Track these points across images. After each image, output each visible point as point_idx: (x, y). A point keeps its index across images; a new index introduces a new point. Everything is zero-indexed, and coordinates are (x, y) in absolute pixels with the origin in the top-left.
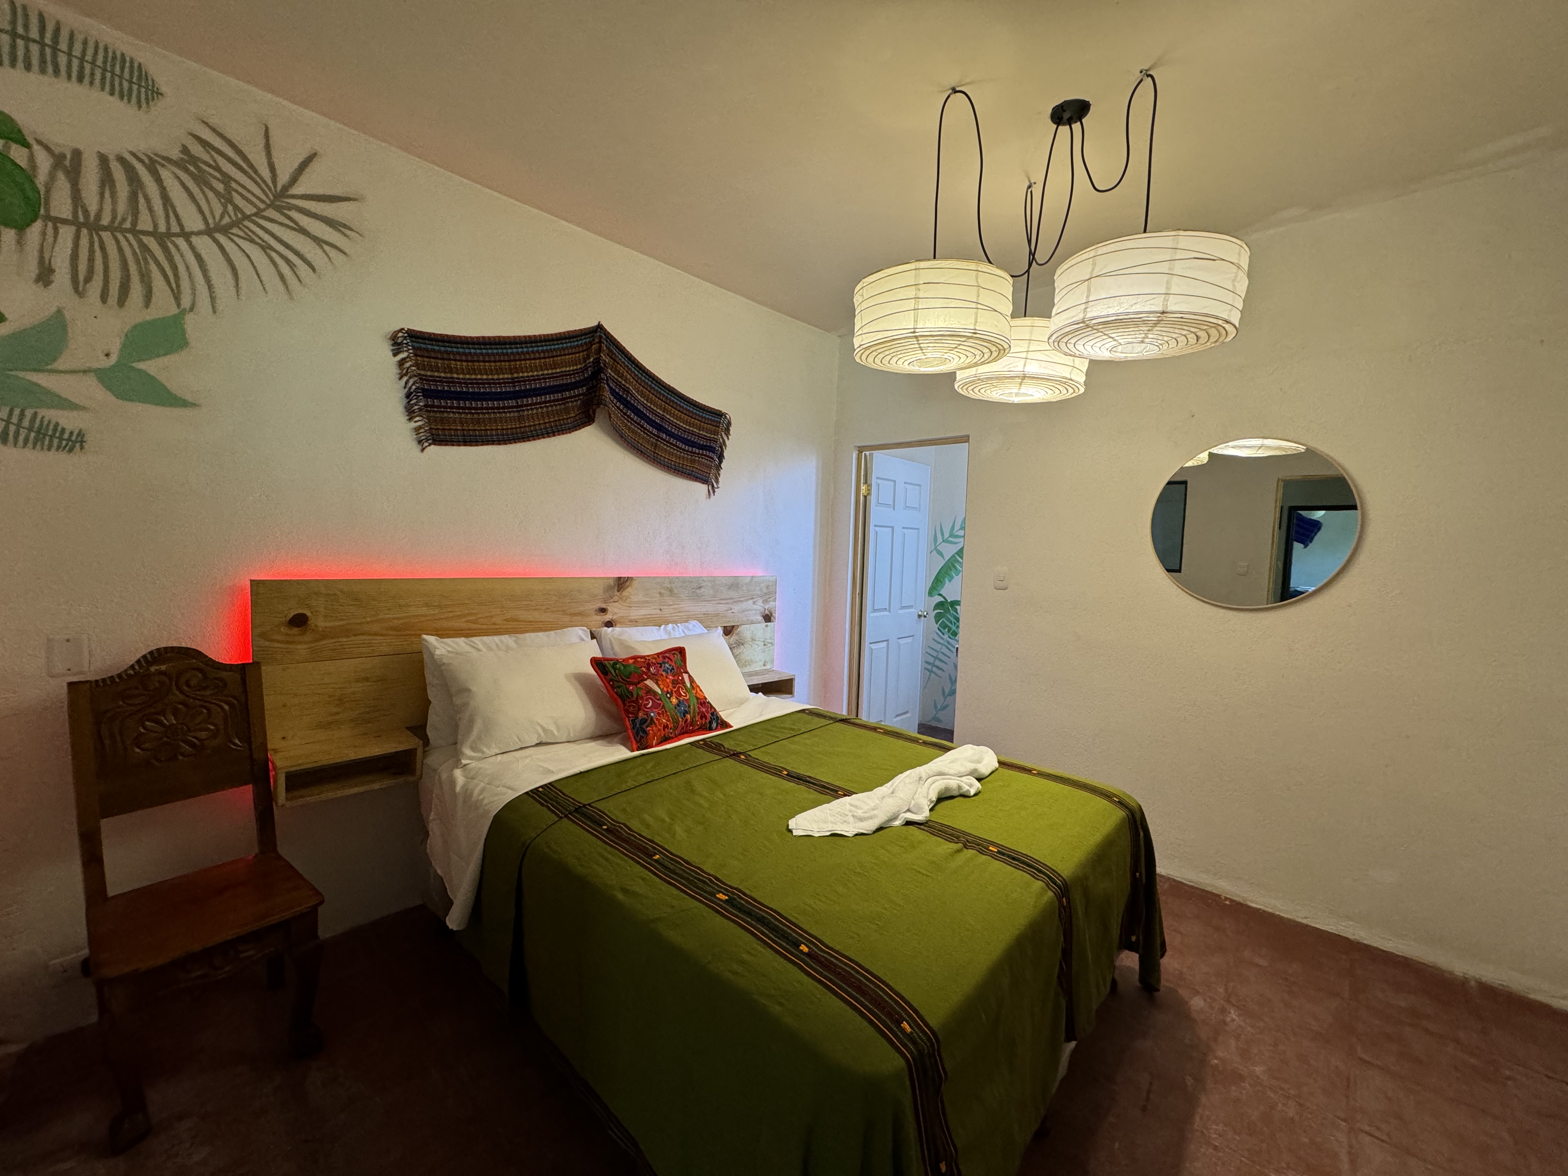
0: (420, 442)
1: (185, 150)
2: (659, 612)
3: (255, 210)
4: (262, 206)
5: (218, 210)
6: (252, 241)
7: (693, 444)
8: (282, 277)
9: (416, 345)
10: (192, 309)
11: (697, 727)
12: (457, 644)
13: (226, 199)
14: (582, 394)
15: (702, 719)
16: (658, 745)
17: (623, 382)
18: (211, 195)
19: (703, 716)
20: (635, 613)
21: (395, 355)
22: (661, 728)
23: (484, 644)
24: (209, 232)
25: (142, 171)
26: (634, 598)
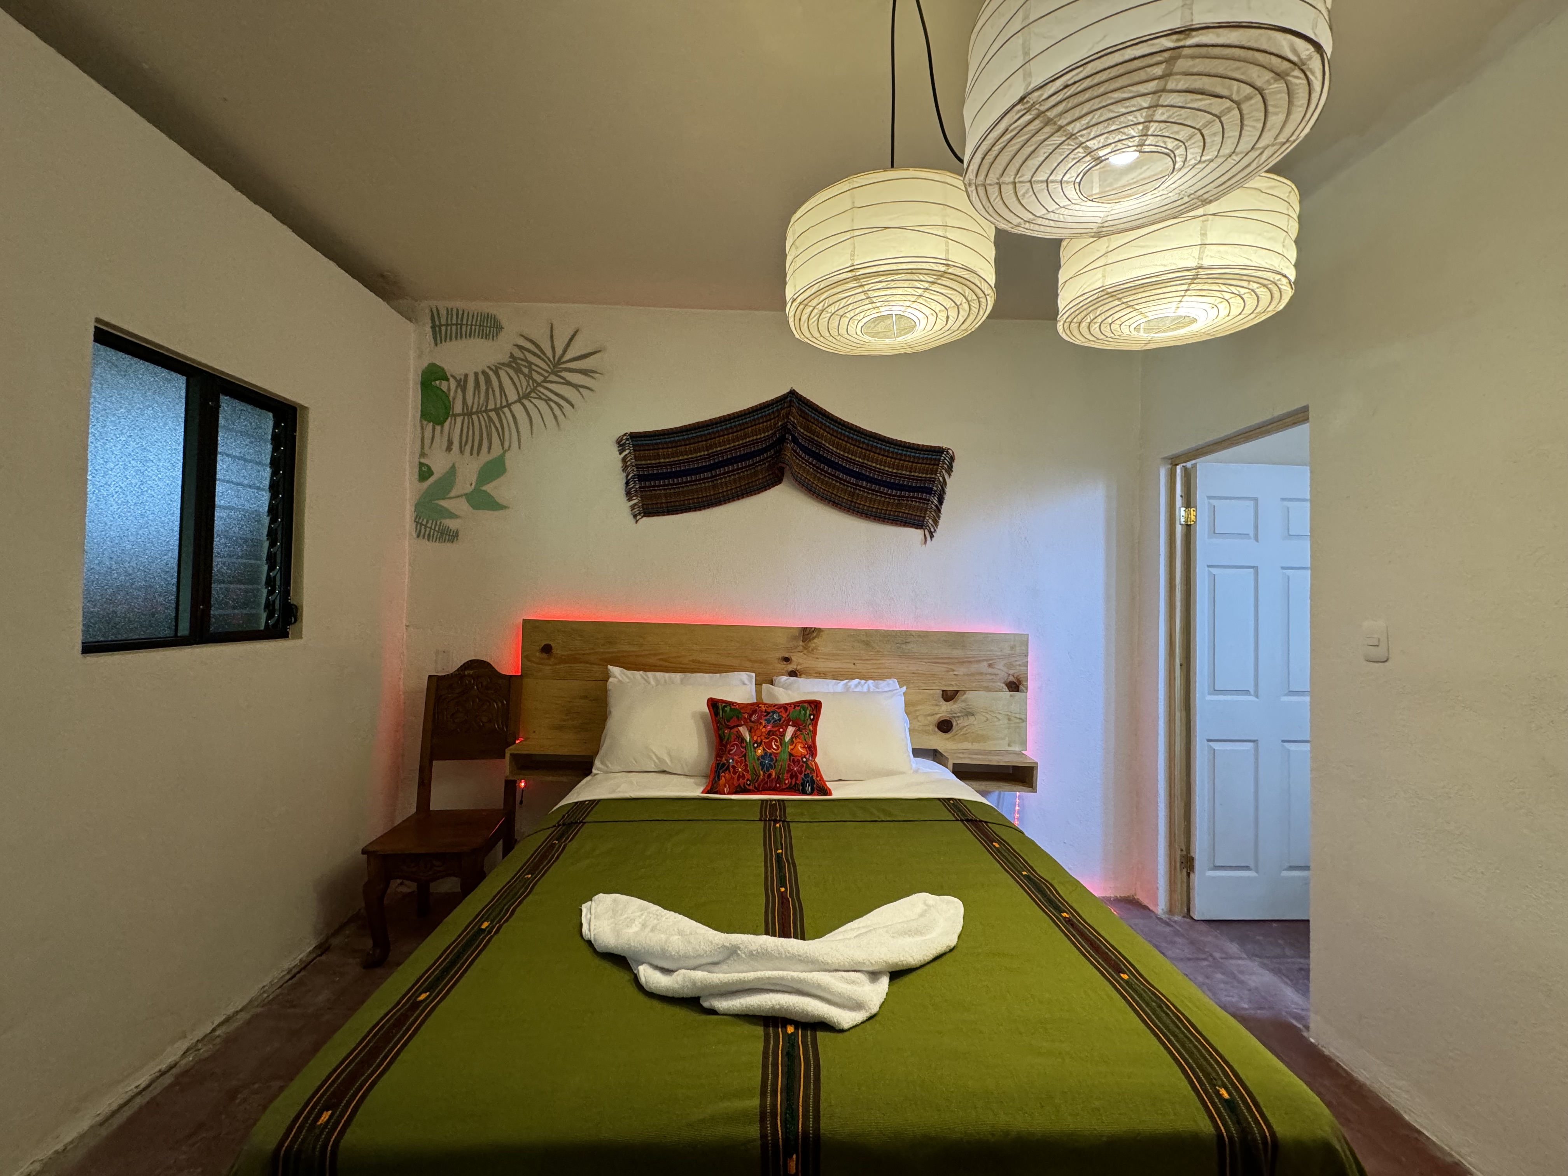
0: (635, 516)
1: (512, 356)
2: (852, 666)
3: (542, 378)
4: (546, 375)
5: (525, 383)
6: (540, 398)
8: (555, 417)
10: (509, 450)
13: (529, 377)
14: (771, 457)
15: (792, 779)
16: (729, 793)
18: (521, 376)
19: (793, 776)
20: (821, 665)
21: (620, 454)
22: (736, 777)
24: (519, 401)
25: (491, 373)
26: (822, 649)
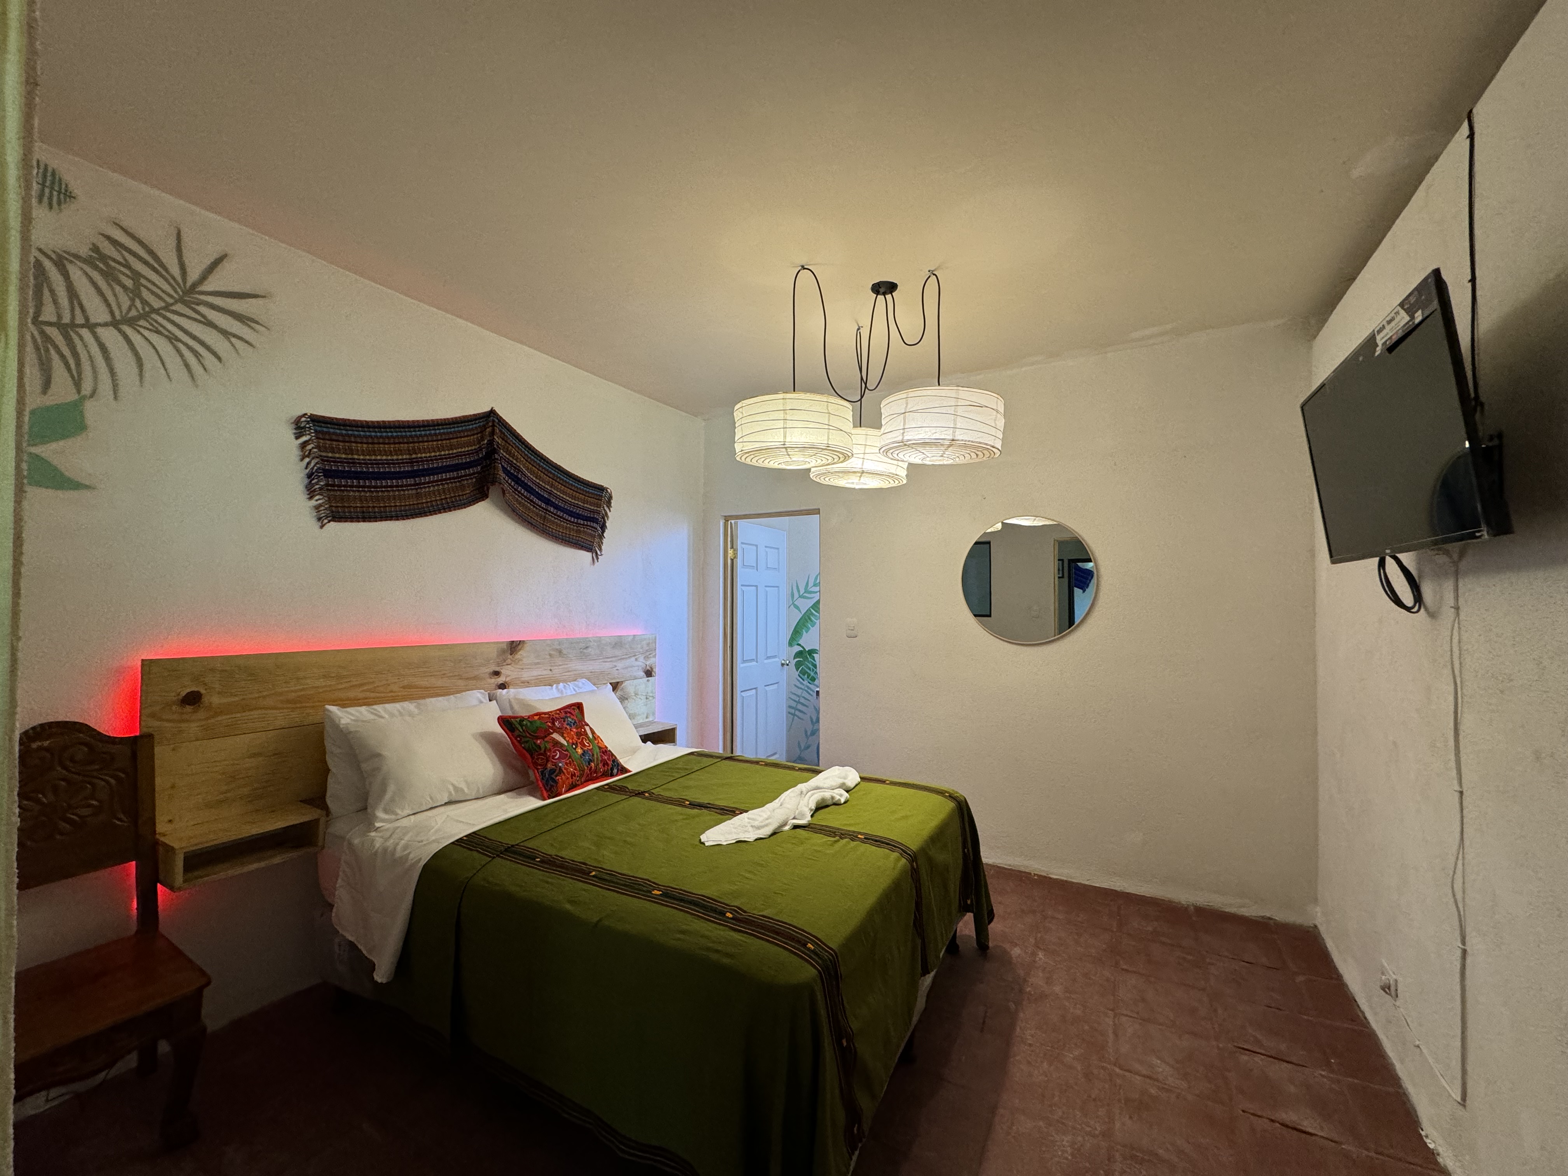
0: (319, 519)
1: (95, 249)
2: (550, 672)
3: (163, 304)
4: (170, 301)
5: (125, 302)
6: (158, 332)
7: (578, 516)
8: (187, 366)
9: (318, 429)
10: (92, 396)
11: (601, 774)
12: (361, 713)
13: (135, 294)
14: (477, 473)
15: (604, 766)
16: (566, 792)
17: (515, 462)
18: (118, 289)
19: (605, 764)
20: (526, 675)
21: (297, 438)
22: (569, 776)
23: (385, 710)
24: (115, 324)
25: (47, 264)
26: (525, 661)
